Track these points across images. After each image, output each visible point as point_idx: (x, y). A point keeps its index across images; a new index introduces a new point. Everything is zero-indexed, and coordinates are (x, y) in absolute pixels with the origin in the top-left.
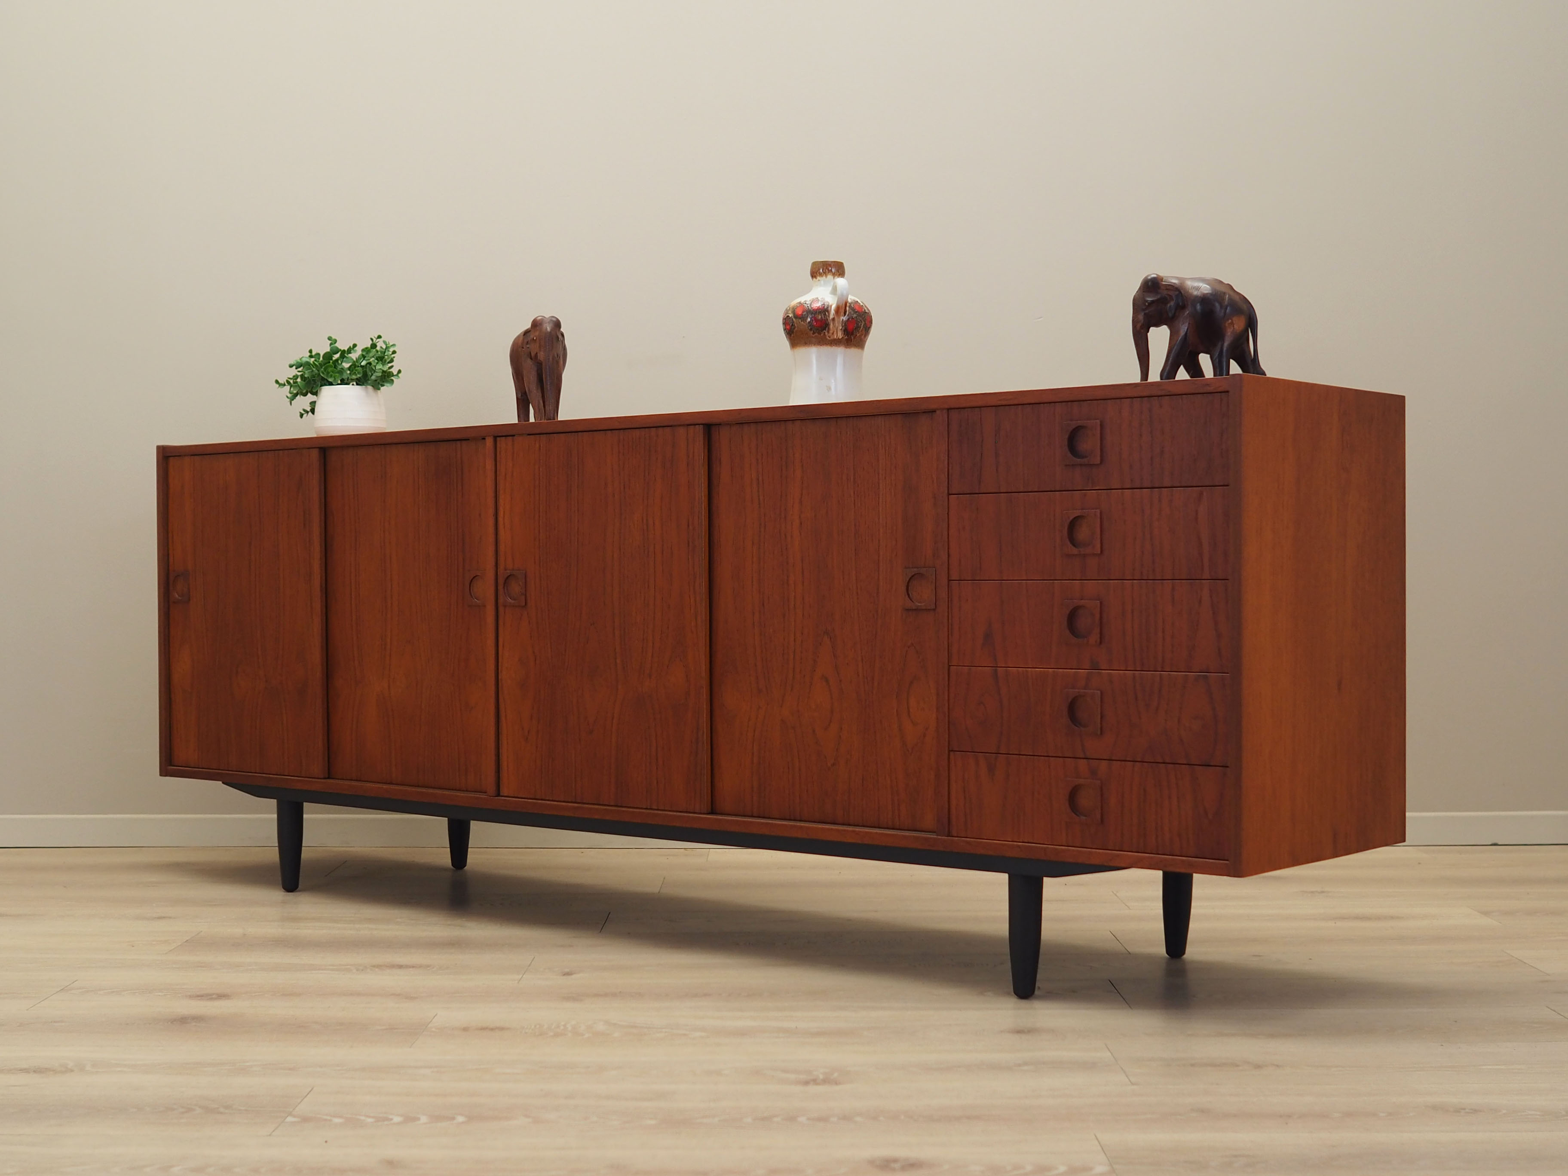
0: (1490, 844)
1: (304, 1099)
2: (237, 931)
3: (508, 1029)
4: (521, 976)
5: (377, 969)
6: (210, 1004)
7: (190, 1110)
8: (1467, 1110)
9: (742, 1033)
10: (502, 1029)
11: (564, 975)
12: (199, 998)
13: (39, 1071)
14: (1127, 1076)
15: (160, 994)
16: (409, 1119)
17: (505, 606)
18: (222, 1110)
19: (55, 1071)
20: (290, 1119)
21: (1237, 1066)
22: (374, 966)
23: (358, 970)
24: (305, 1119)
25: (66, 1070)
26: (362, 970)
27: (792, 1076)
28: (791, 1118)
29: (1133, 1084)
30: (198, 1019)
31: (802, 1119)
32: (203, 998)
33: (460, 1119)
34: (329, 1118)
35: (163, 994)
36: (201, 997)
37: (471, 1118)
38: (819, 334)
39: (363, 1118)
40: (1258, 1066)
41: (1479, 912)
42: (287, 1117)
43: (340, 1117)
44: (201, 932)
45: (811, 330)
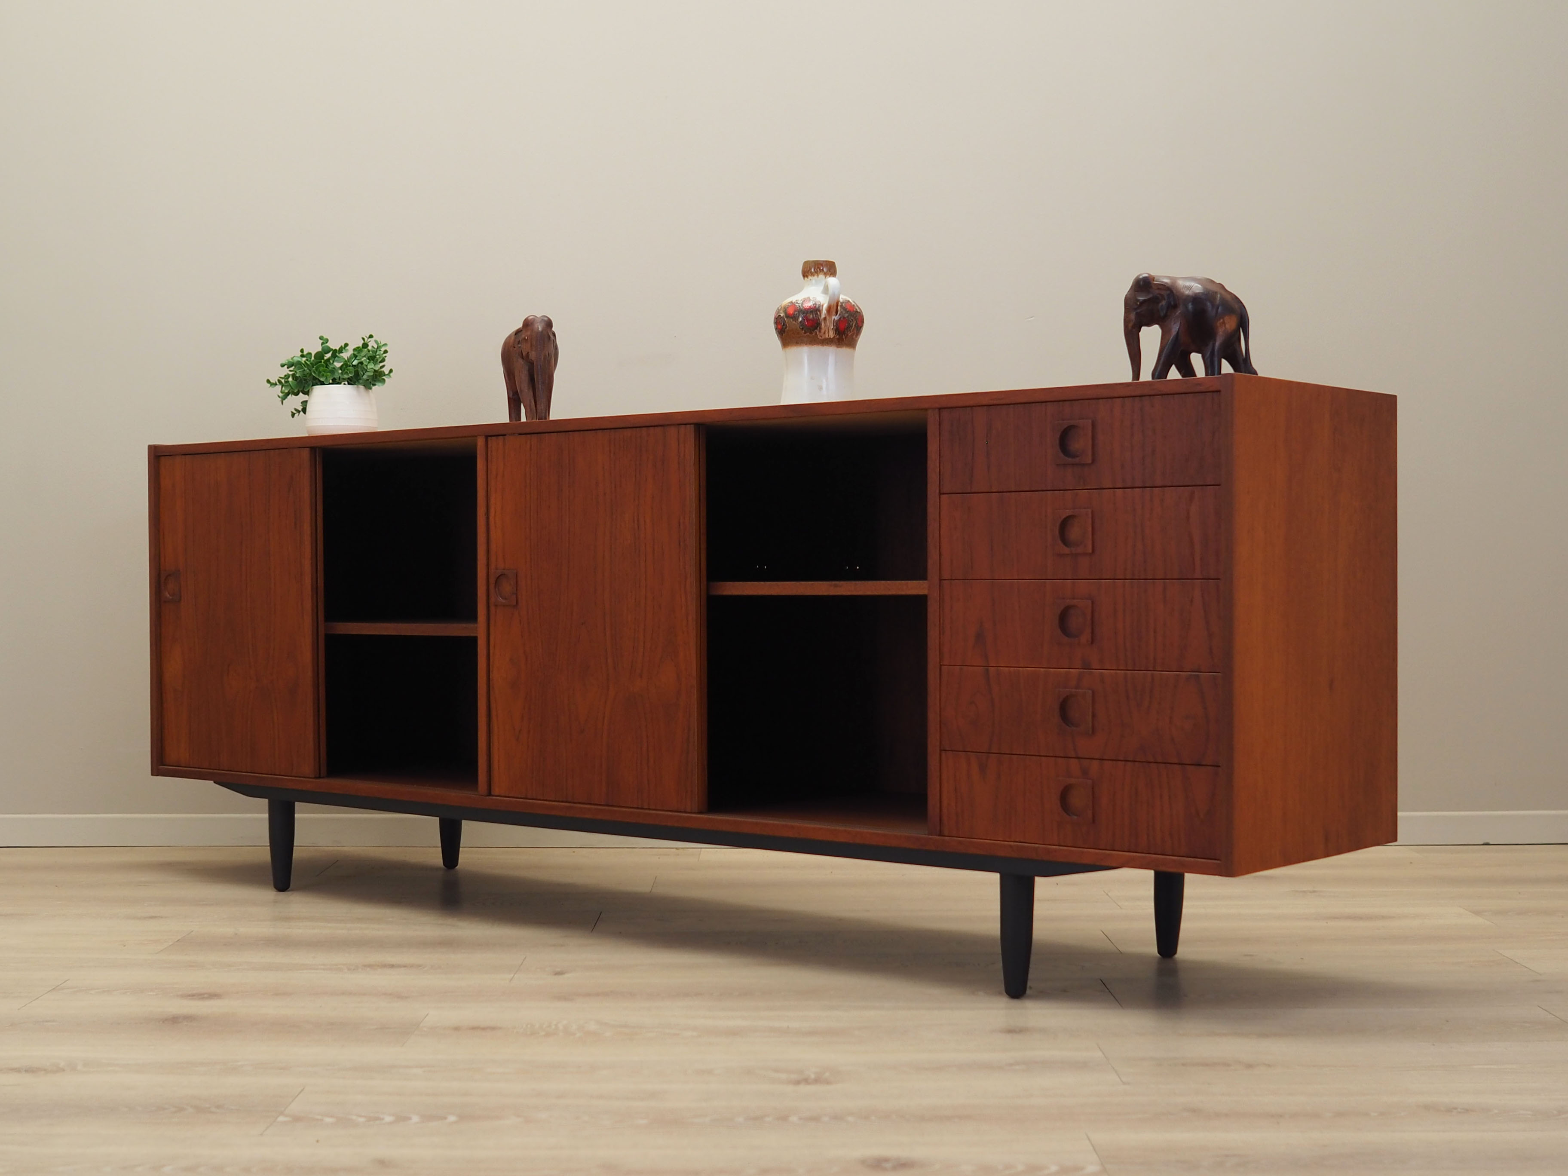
0: (1482, 843)
1: (295, 1098)
2: (229, 930)
3: (500, 1028)
4: (512, 975)
5: (368, 969)
8: (1459, 1110)
9: (733, 1032)
10: (493, 1028)
11: (556, 974)
13: (30, 1070)
14: (1118, 1076)
15: (151, 993)
16: (401, 1119)
17: (496, 606)
18: (213, 1109)
19: (46, 1071)
20: (281, 1119)
21: (1228, 1065)
22: (365, 966)
23: (349, 969)
24: (297, 1119)
25: (57, 1070)
26: (354, 970)
27: (784, 1076)
28: (784, 1118)
29: (1124, 1083)
30: (189, 1018)
31: (794, 1119)
32: (194, 997)
34: (319, 1117)
35: (155, 993)
36: (192, 996)
37: (462, 1118)
38: (811, 333)
39: (354, 1117)
40: (1249, 1066)
41: (1470, 912)
42: (278, 1116)
43: (332, 1117)
44: (192, 931)
45: (802, 329)
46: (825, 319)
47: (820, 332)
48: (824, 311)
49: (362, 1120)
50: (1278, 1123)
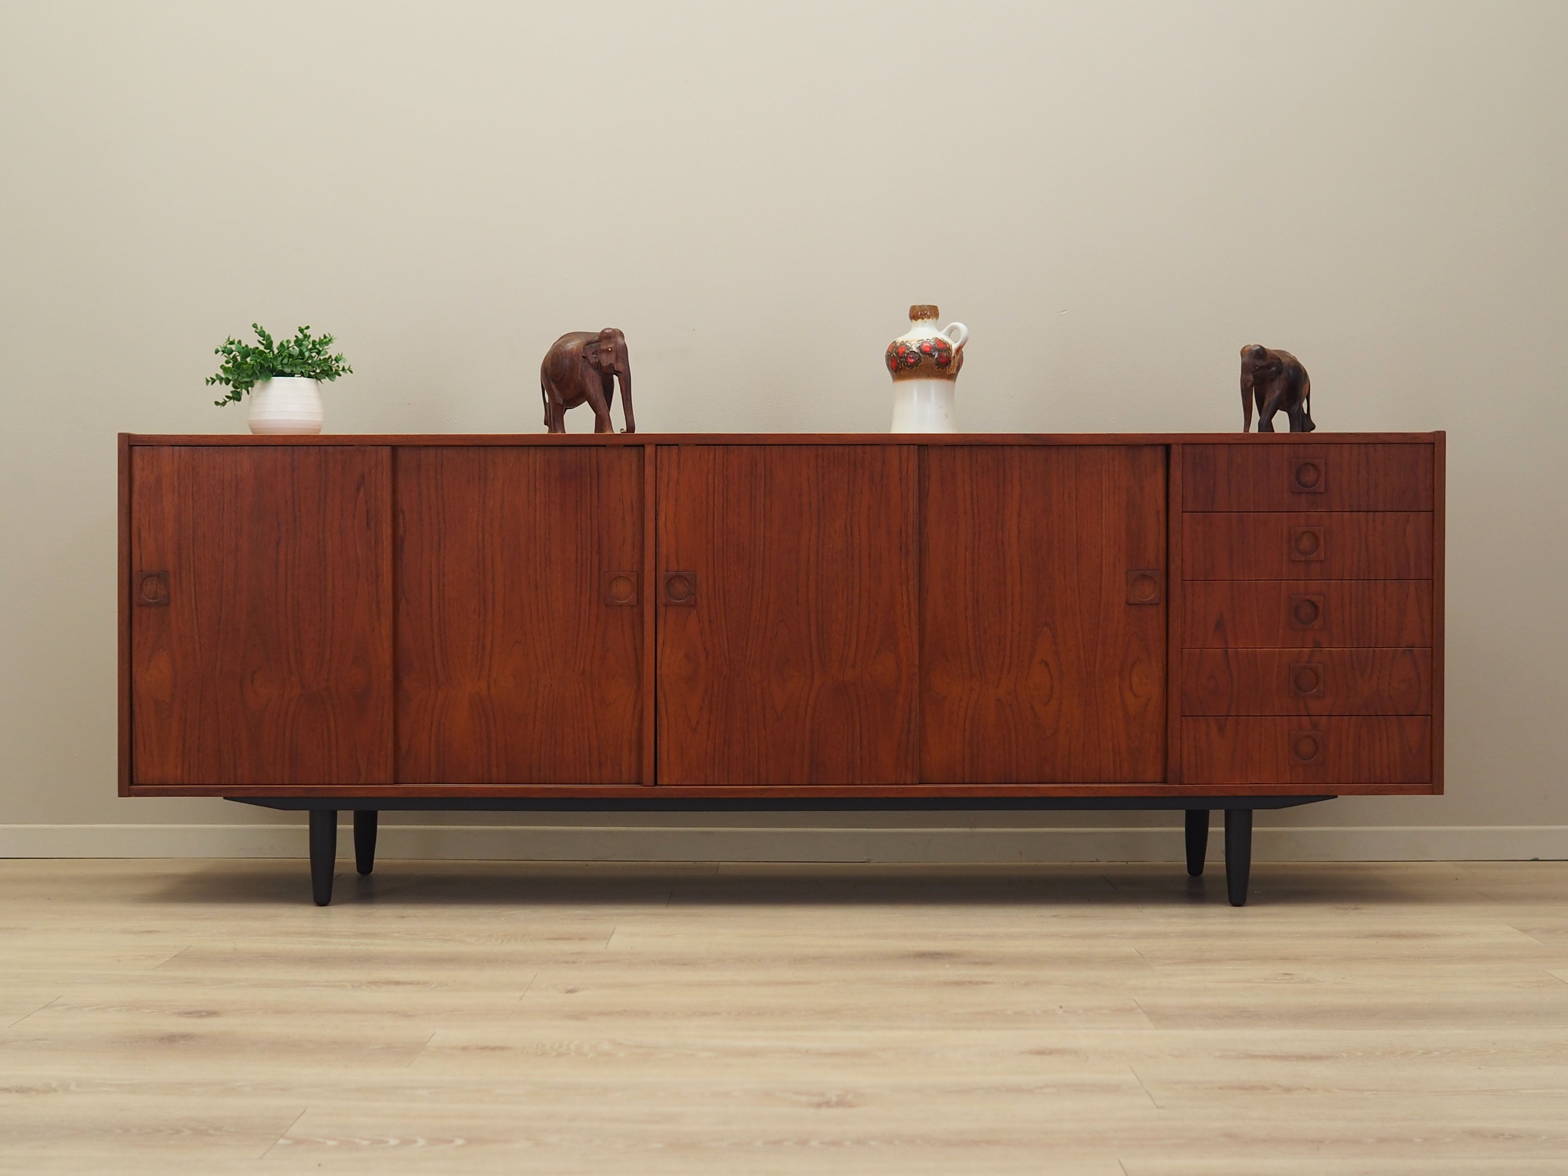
1: (296, 1121)
2: (226, 945)
3: (509, 1048)
4: (523, 993)
5: (373, 986)
6: (199, 1021)
7: (178, 1132)
8: (1506, 1136)
9: (752, 1053)
10: (502, 1048)
11: (568, 992)
12: (188, 1015)
13: (21, 1090)
14: (1152, 1099)
15: (146, 1011)
16: (406, 1142)
17: (666, 606)
18: (211, 1132)
19: (37, 1091)
20: (282, 1141)
21: (1267, 1089)
22: (370, 983)
23: (353, 987)
24: (298, 1142)
25: (49, 1090)
26: (358, 987)
27: (805, 1099)
29: (1158, 1107)
30: (186, 1037)
31: (814, 1143)
32: (192, 1015)
33: (459, 1142)
34: (322, 1140)
35: (151, 1011)
36: (189, 1014)
37: (469, 1141)
38: (943, 369)
39: (357, 1140)
40: (1288, 1090)
41: (1519, 930)
42: (279, 1139)
43: (335, 1139)
44: (190, 946)
45: (937, 365)
46: (954, 357)
47: (949, 368)
48: (954, 351)
49: (365, 1143)
50: (1318, 1149)
